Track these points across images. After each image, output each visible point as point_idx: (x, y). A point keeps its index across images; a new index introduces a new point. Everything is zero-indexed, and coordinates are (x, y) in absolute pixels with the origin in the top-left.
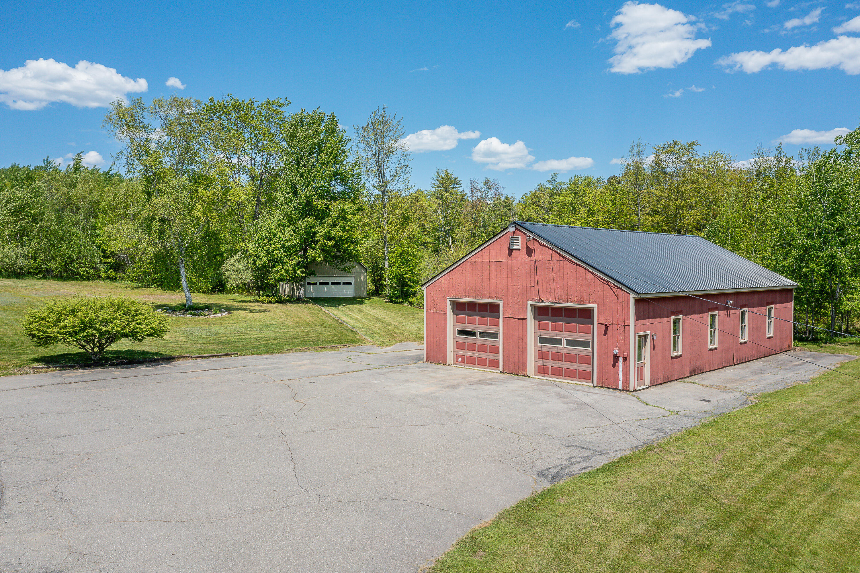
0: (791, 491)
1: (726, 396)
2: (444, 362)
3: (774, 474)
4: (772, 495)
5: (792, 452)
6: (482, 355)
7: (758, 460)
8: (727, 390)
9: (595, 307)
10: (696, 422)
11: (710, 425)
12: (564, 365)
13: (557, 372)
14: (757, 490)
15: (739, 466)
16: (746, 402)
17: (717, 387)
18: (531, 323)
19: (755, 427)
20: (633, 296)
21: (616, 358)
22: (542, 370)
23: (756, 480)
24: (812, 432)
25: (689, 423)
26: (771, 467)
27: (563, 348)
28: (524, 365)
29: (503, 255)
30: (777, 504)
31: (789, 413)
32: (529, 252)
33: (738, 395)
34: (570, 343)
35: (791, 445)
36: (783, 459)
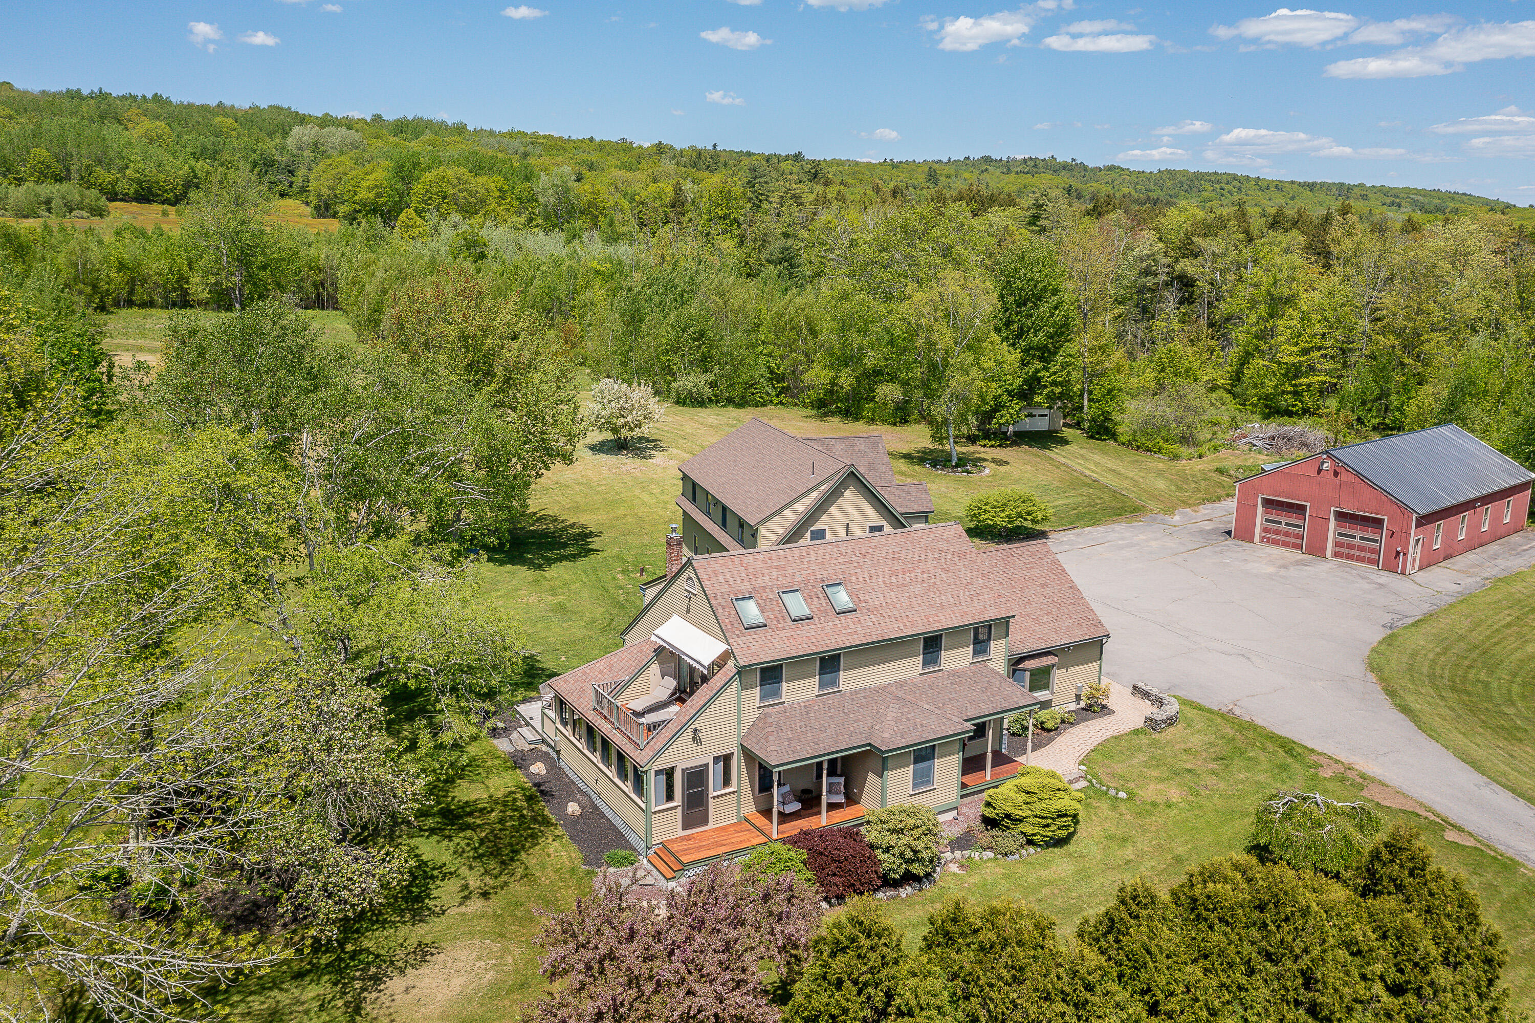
0: (1505, 638)
1: (1470, 580)
2: (1251, 540)
3: (1497, 630)
4: (1496, 639)
5: (1509, 619)
6: (1286, 539)
7: (1490, 623)
8: (1471, 576)
9: (1386, 518)
10: (1454, 599)
11: (1462, 601)
12: (1356, 553)
13: (1349, 557)
14: (1488, 637)
15: (1480, 626)
16: (1484, 585)
17: (1464, 572)
18: (1332, 522)
19: (1489, 604)
20: (1415, 515)
21: (1398, 553)
22: (1336, 555)
23: (1488, 633)
24: (1523, 607)
25: (1450, 600)
26: (1496, 627)
27: (1357, 541)
28: (1324, 550)
29: (1313, 472)
30: (1497, 643)
31: (1511, 594)
32: (1336, 474)
33: (1478, 579)
34: (1361, 538)
35: (1509, 615)
36: (1503, 623)
